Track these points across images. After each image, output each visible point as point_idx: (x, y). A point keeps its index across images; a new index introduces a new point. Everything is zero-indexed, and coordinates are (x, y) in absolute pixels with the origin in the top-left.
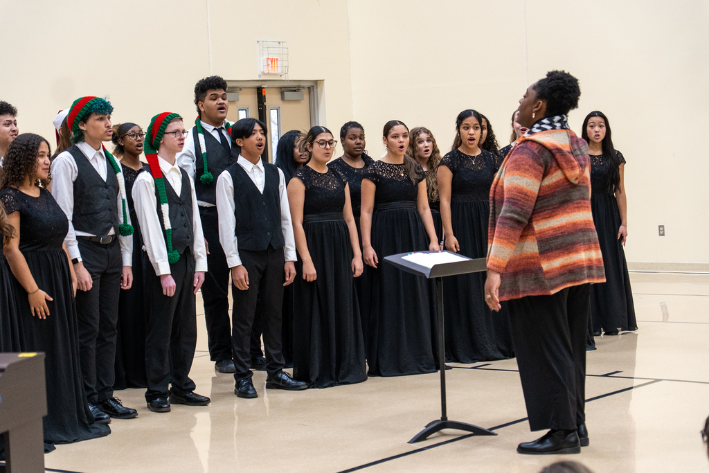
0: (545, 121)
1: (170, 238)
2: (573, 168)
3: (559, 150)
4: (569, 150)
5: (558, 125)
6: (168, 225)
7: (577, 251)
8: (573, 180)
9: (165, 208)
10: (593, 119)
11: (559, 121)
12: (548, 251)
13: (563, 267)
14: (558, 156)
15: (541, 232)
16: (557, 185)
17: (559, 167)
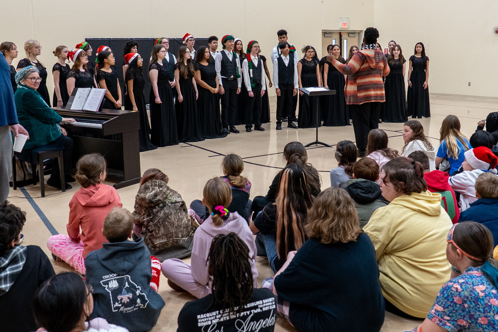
0: (367, 46)
1: (252, 80)
2: (372, 63)
3: (368, 56)
4: (373, 56)
5: (371, 47)
6: (252, 76)
7: (370, 91)
8: (372, 67)
9: (251, 70)
10: (418, 45)
11: (372, 46)
12: (360, 90)
13: (365, 96)
14: (367, 58)
15: (359, 83)
16: (366, 68)
17: (367, 62)
